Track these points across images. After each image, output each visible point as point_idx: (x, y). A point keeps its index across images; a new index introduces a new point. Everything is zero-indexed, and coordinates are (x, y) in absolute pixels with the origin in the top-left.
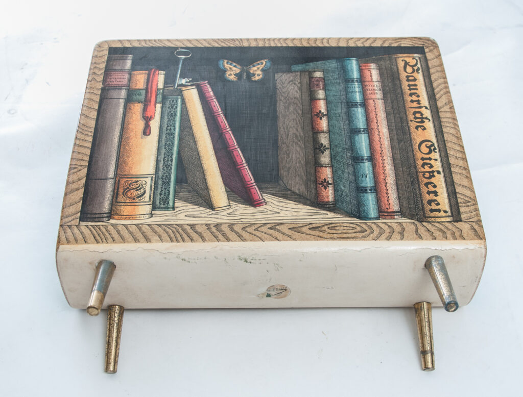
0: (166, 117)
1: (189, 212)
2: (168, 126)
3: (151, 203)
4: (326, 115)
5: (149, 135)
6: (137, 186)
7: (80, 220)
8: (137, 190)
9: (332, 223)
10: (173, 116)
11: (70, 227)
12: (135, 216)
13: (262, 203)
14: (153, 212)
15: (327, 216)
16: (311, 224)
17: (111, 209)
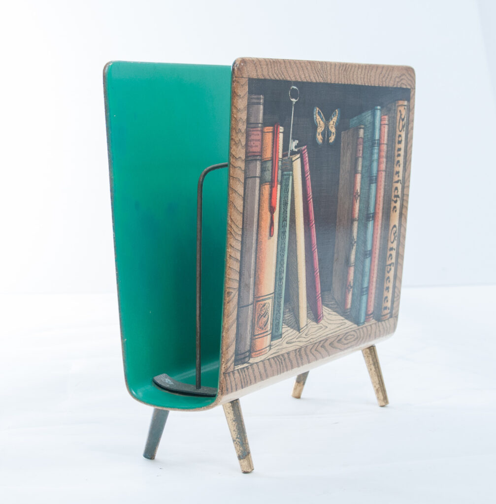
0: (282, 206)
1: (289, 337)
2: (283, 221)
3: (271, 332)
4: (359, 196)
5: (272, 236)
6: (264, 311)
7: (235, 365)
8: (264, 317)
9: (347, 333)
10: (286, 204)
11: (229, 373)
12: (262, 351)
13: (321, 318)
14: (272, 342)
15: (346, 325)
16: (339, 336)
17: (251, 346)
